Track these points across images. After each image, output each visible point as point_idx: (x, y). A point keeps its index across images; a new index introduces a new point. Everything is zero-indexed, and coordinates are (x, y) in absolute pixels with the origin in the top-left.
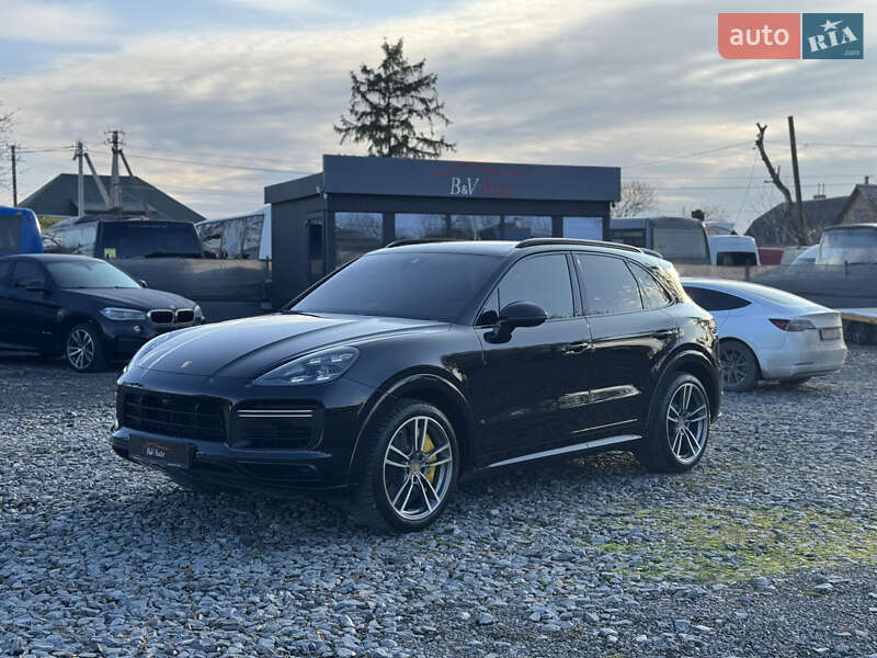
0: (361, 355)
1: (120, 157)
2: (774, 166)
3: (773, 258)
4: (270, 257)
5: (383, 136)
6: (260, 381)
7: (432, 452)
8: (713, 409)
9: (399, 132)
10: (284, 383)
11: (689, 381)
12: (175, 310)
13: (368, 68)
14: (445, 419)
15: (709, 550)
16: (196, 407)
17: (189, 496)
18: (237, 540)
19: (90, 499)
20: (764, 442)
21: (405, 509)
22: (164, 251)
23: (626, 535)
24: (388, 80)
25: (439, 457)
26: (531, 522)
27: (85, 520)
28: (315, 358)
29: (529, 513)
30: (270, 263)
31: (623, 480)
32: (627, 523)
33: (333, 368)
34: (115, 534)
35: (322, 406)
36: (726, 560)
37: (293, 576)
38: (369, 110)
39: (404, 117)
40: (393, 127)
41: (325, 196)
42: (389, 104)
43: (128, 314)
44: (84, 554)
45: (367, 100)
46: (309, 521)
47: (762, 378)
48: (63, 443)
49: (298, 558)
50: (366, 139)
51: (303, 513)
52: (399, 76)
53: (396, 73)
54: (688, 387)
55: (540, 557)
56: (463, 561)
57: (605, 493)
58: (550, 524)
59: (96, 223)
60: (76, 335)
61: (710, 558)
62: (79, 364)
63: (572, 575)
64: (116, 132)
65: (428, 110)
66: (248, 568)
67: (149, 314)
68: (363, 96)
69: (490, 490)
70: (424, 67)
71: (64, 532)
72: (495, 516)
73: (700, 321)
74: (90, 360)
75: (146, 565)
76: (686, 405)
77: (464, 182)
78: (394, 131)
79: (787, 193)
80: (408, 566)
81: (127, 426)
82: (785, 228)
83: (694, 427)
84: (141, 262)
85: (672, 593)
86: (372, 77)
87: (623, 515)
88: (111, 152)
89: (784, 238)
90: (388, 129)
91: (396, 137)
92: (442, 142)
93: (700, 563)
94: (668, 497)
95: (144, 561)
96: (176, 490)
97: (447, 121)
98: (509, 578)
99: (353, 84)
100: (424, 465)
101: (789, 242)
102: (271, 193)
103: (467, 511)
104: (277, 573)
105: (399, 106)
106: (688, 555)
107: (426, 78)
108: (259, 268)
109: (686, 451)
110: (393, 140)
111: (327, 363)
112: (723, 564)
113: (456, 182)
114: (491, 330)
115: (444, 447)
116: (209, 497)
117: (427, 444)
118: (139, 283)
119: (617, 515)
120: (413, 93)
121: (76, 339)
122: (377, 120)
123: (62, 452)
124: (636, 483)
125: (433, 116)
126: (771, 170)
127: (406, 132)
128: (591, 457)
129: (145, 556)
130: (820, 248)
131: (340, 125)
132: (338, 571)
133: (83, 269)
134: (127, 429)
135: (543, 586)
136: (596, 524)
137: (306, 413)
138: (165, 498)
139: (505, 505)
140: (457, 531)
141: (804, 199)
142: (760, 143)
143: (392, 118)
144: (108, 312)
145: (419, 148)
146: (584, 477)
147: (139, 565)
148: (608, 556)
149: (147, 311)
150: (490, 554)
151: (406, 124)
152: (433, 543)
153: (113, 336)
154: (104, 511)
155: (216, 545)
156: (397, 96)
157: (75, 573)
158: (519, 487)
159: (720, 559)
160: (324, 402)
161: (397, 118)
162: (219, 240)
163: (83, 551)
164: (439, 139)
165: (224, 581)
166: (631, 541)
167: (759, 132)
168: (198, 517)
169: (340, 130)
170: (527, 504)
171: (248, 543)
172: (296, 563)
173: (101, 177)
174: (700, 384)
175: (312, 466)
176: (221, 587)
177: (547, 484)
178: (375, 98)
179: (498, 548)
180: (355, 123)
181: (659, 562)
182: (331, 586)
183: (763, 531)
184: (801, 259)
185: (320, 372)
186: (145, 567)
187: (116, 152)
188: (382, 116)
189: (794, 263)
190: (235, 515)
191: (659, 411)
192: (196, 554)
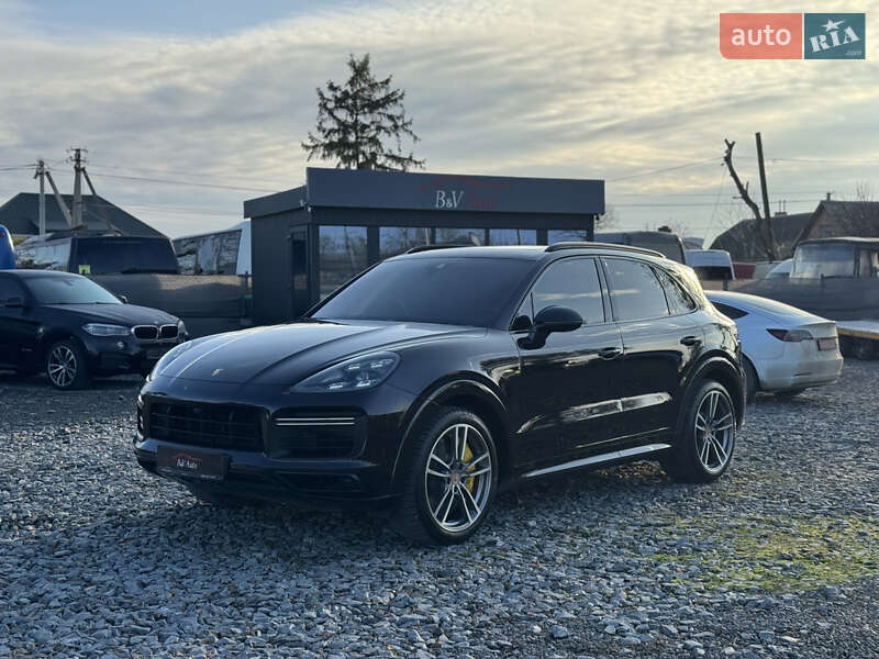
0: (401, 361)
1: (82, 175)
2: (743, 181)
3: (745, 273)
4: (250, 273)
5: (351, 153)
6: (299, 388)
7: (471, 461)
8: (739, 417)
9: (367, 149)
10: (322, 390)
11: (715, 388)
12: (159, 326)
13: (335, 85)
14: (484, 427)
15: (765, 560)
16: (231, 417)
17: (211, 510)
18: (274, 555)
19: (108, 515)
20: (782, 452)
21: (447, 521)
22: (138, 268)
23: (675, 545)
24: (355, 97)
25: (478, 467)
26: (572, 534)
27: (110, 537)
28: (354, 363)
29: (566, 524)
30: (250, 280)
31: (652, 490)
32: (671, 533)
33: (373, 374)
34: (144, 550)
35: (363, 413)
36: (785, 569)
37: (344, 590)
38: (336, 127)
39: (372, 134)
40: (361, 144)
41: (309, 209)
42: (356, 121)
43: (111, 330)
44: (117, 571)
45: (335, 117)
46: (342, 535)
47: (761, 390)
48: (65, 460)
49: (342, 572)
50: (334, 156)
51: (334, 527)
52: (366, 93)
53: (363, 90)
54: (715, 395)
55: (593, 568)
56: (516, 573)
57: (638, 504)
58: (592, 535)
59: (69, 240)
60: (57, 352)
61: (768, 567)
62: (60, 382)
63: (633, 587)
64: (78, 150)
65: (396, 127)
66: (293, 583)
67: (133, 330)
68: (331, 113)
69: (520, 501)
70: (390, 84)
71: (90, 549)
72: (534, 528)
73: (720, 327)
74: (72, 378)
75: (185, 582)
76: (712, 413)
77: (449, 196)
78: (362, 148)
79: (755, 208)
80: (460, 579)
81: (152, 437)
82: (753, 244)
83: (720, 436)
84: (118, 278)
85: (744, 604)
86: (339, 94)
87: (665, 525)
88: (74, 170)
89: (752, 253)
90: (356, 145)
91: (364, 153)
92: (410, 159)
93: (760, 573)
94: (704, 507)
95: (183, 577)
96: (196, 506)
97: (416, 138)
98: (569, 589)
99: (320, 101)
100: (463, 475)
101: (758, 258)
102: (251, 207)
103: (504, 523)
104: (326, 587)
105: (367, 123)
106: (745, 565)
107: (393, 94)
108: (238, 284)
109: (713, 461)
110: (361, 156)
111: (366, 369)
112: (785, 573)
113: (441, 194)
114: (526, 335)
115: (484, 456)
116: (232, 512)
117: (466, 453)
118: (120, 299)
119: (658, 525)
120: (381, 110)
121: (56, 356)
122: (345, 138)
123: (66, 469)
124: (666, 493)
125: (401, 133)
126: (740, 186)
127: (373, 149)
128: (613, 469)
129: (183, 572)
130: (794, 262)
131: (309, 143)
132: (388, 585)
133: (63, 285)
134: (154, 441)
135: (608, 599)
136: (640, 534)
137: (347, 421)
138: (186, 513)
139: (540, 518)
140: (500, 543)
141: (772, 215)
142: (728, 159)
143: (359, 134)
144: (91, 328)
145: (387, 165)
146: (611, 488)
147: (178, 581)
148: (663, 567)
149: (131, 327)
150: (541, 566)
151: (374, 141)
152: (478, 556)
153: (96, 353)
154: (127, 526)
155: (254, 560)
156: (365, 113)
157: (112, 591)
158: (548, 499)
159: (780, 568)
160: (366, 410)
161: (365, 135)
162: (194, 256)
163: (115, 567)
164: (407, 157)
165: (271, 596)
166: (681, 551)
167: (727, 148)
168: (226, 531)
169: (307, 147)
170: (562, 515)
171: (286, 558)
172: (341, 577)
173: (63, 196)
174: (725, 391)
175: (355, 476)
176: (271, 602)
177: (576, 496)
178: (342, 115)
179: (547, 560)
180: (323, 140)
181: (718, 572)
182: (386, 600)
183: (812, 540)
184: (774, 274)
185: (359, 378)
186: (184, 583)
187: (79, 170)
188: (350, 133)
189: (767, 277)
190: (264, 529)
191: (688, 419)
192: (234, 569)
